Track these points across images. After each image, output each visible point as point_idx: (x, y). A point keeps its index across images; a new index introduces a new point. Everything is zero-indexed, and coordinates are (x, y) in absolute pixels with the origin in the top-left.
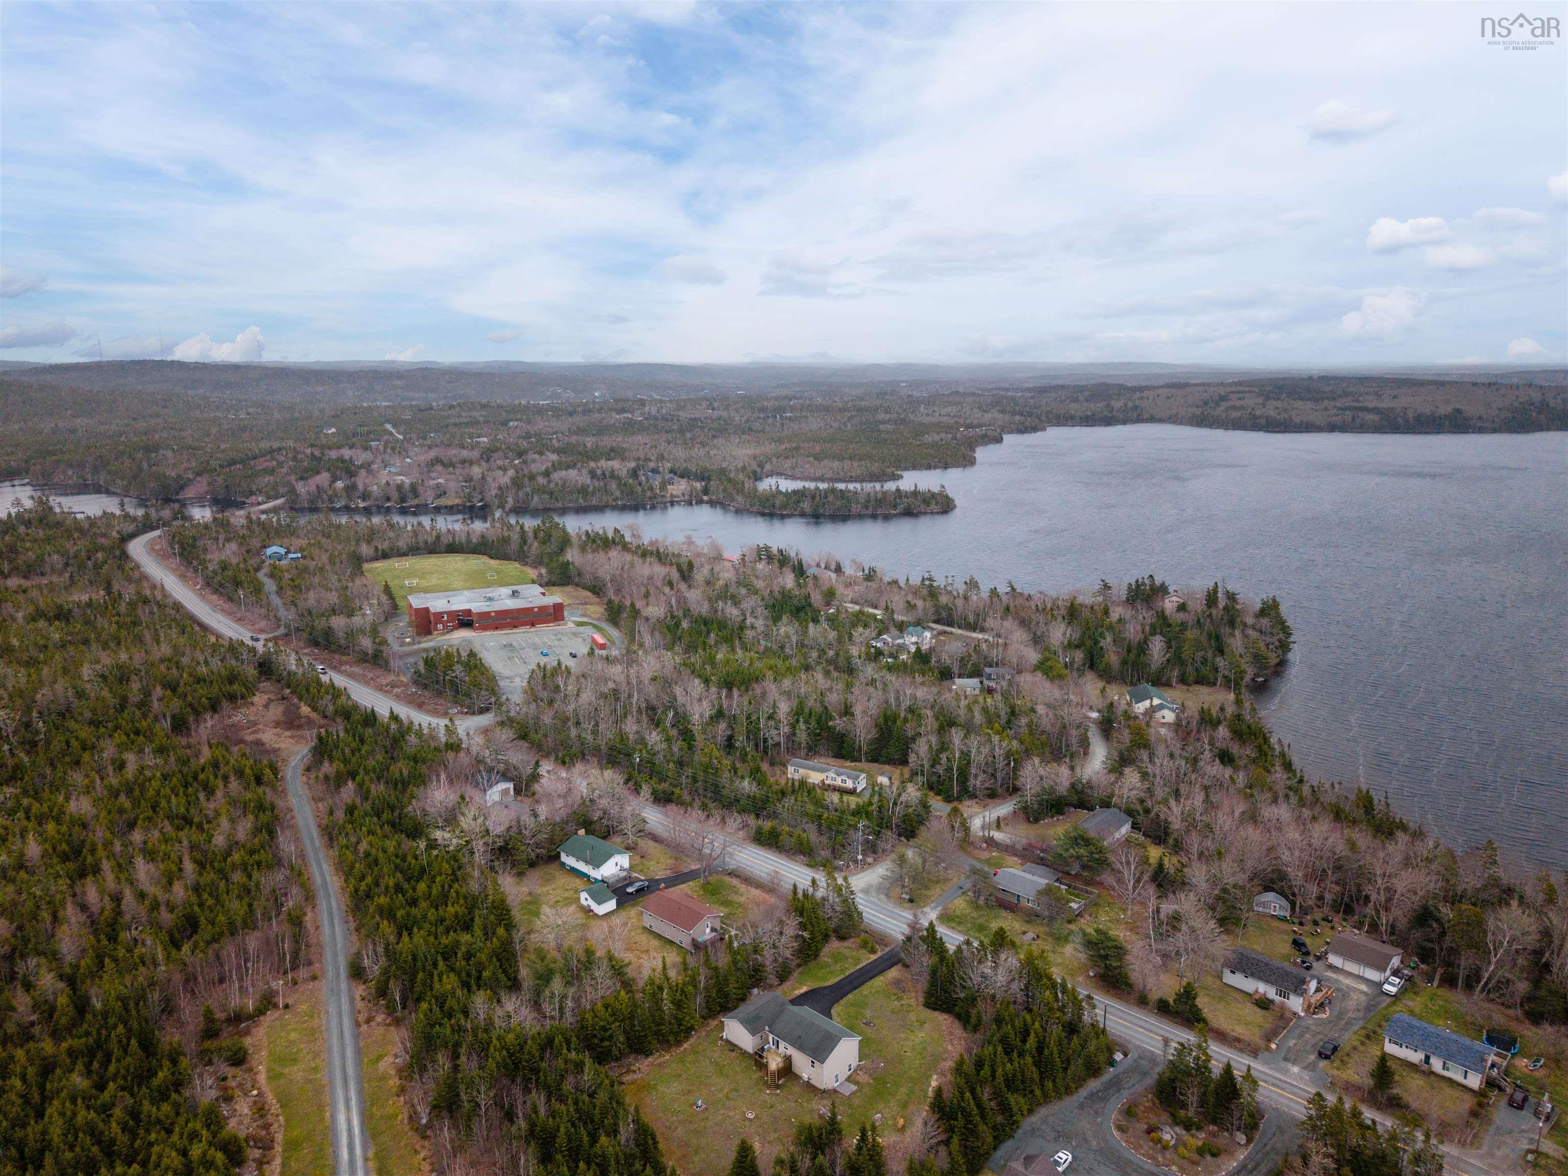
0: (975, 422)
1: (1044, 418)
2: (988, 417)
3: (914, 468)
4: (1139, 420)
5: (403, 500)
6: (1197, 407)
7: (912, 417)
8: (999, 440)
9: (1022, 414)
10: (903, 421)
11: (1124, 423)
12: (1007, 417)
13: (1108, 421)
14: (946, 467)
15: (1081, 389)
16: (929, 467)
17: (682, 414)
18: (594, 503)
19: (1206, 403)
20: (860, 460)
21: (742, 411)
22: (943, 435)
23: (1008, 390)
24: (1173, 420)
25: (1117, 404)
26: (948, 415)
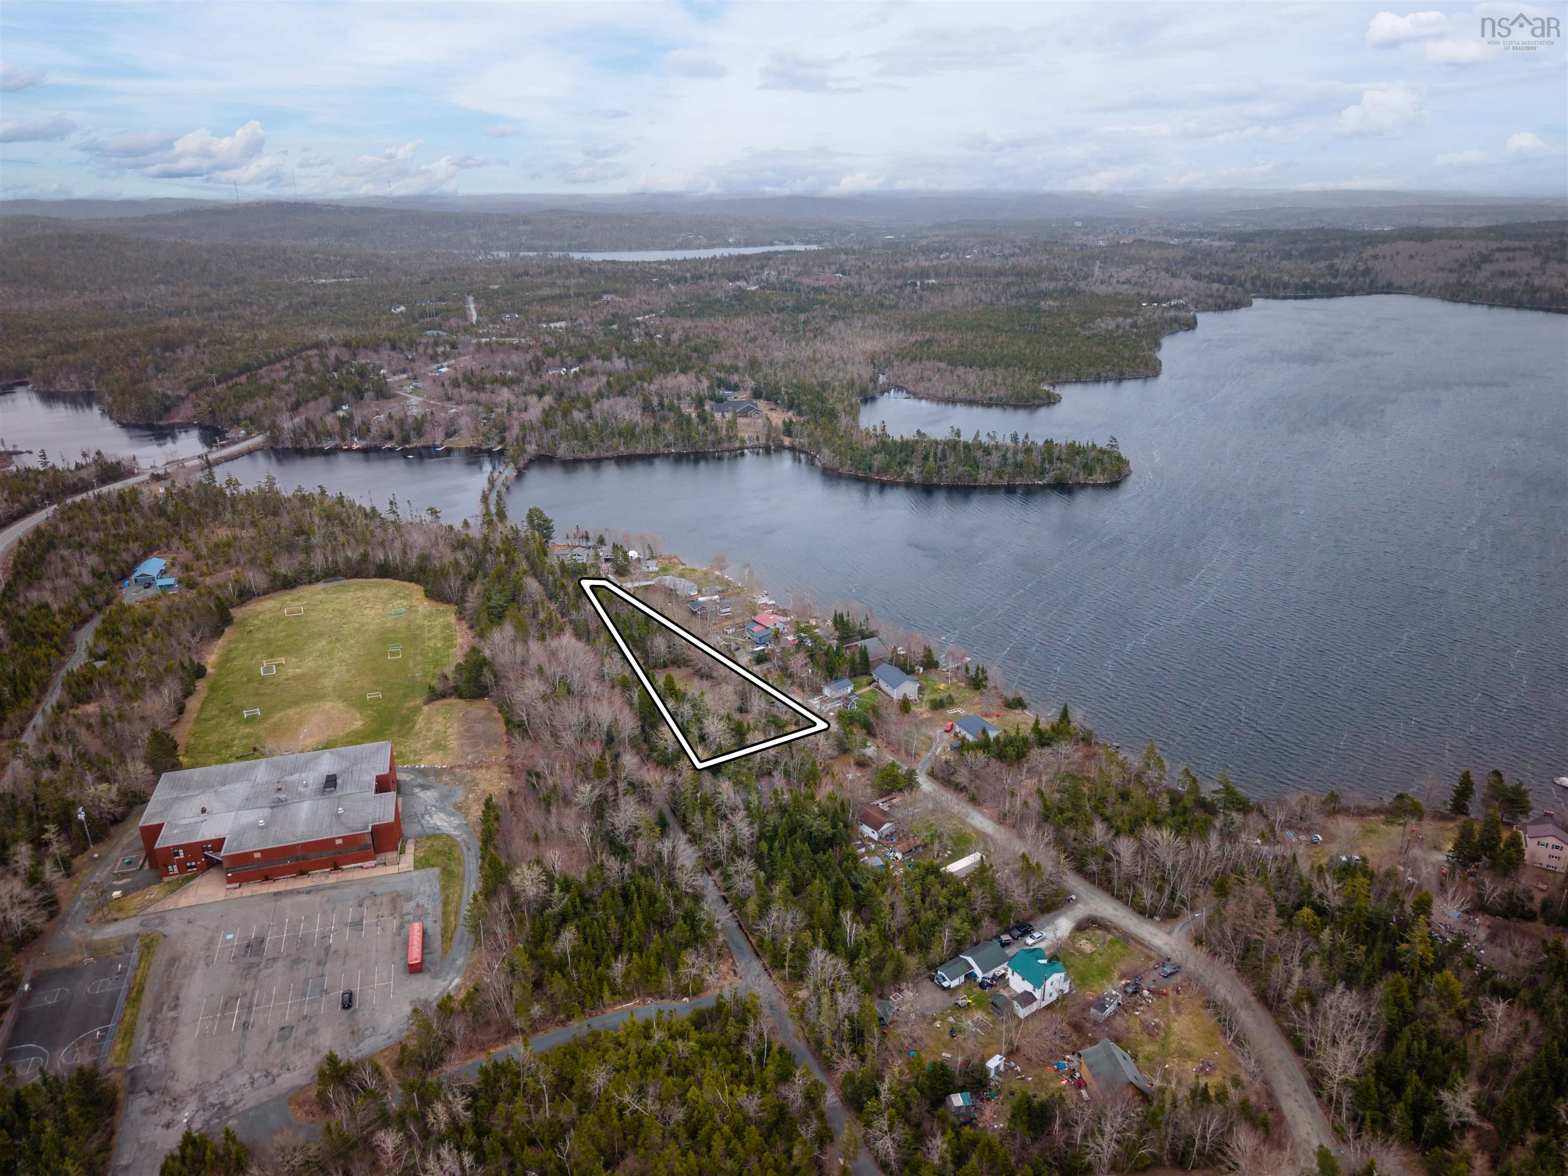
0: (1162, 293)
1: (1248, 285)
2: (1178, 284)
3: (1078, 381)
4: (1372, 290)
5: (406, 440)
6: (1451, 271)
7: (1082, 285)
8: (1191, 325)
9: (1220, 281)
10: (1072, 292)
11: (1352, 293)
12: (1202, 285)
13: (1331, 292)
14: (1120, 379)
15: (1294, 237)
16: (1098, 380)
17: (806, 281)
18: (639, 452)
19: (1462, 265)
20: (1008, 366)
21: (876, 276)
22: (1120, 320)
23: (1201, 235)
24: (1419, 290)
25: (1344, 265)
26: (1128, 282)
